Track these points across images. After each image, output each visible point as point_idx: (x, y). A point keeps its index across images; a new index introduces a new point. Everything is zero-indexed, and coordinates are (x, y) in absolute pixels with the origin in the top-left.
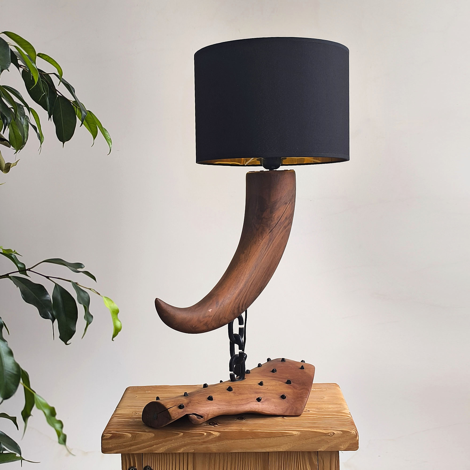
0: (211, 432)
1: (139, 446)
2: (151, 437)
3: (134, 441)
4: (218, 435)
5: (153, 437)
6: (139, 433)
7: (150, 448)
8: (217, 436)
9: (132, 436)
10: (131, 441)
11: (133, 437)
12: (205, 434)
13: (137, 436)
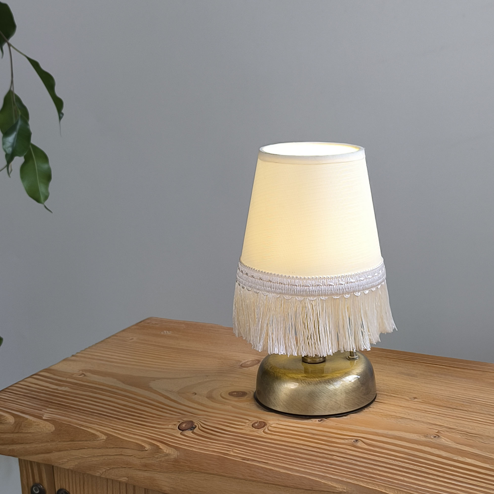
0: (161, 446)
1: (27, 446)
2: (48, 432)
3: (17, 433)
4: (175, 456)
5: (52, 432)
6: (27, 419)
7: (47, 456)
8: (172, 457)
9: (15, 422)
10: (13, 433)
11: (17, 424)
12: (147, 447)
13: (23, 423)
